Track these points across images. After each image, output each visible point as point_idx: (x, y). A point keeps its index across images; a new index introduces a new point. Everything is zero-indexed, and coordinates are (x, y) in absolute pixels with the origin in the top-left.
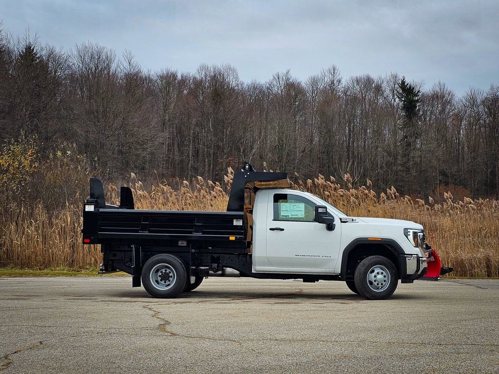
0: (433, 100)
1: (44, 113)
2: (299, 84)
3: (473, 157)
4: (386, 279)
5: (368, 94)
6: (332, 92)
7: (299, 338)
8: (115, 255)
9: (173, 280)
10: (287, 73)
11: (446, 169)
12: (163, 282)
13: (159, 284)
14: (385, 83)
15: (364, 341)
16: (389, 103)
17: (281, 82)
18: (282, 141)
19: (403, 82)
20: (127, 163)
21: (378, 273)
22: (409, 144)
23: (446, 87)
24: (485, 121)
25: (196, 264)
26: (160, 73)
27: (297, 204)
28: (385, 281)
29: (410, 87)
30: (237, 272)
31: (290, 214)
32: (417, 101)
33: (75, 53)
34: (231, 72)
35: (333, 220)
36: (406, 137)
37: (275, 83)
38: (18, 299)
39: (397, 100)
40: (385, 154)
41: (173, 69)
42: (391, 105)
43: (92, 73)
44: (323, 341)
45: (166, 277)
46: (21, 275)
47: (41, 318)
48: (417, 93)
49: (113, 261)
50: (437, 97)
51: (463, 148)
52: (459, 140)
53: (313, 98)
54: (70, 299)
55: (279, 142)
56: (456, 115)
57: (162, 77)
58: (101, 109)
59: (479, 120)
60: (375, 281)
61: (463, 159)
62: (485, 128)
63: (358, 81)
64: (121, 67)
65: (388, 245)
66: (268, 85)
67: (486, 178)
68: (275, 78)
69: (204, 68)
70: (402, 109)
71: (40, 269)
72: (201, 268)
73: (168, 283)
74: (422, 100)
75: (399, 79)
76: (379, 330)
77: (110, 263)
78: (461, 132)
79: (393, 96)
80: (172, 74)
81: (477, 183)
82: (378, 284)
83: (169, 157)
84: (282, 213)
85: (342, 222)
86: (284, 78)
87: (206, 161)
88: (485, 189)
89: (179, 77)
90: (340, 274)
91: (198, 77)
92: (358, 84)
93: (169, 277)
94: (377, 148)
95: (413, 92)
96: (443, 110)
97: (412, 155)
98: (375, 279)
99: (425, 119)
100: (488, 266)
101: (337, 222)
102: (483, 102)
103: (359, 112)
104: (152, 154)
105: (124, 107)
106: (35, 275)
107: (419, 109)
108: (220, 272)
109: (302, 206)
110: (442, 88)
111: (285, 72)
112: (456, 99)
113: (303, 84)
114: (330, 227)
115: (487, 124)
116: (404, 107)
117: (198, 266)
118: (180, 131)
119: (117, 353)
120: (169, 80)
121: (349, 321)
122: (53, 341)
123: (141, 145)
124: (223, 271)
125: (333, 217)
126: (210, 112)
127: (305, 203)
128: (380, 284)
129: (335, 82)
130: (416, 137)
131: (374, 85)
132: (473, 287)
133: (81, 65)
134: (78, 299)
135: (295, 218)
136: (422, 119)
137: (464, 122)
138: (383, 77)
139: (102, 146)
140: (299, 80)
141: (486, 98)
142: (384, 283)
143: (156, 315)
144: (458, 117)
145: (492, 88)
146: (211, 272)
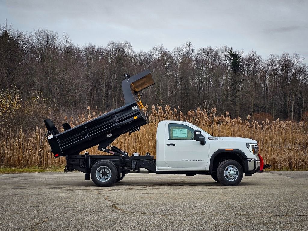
0: (249, 61)
1: (16, 71)
2: (169, 52)
3: (274, 96)
4: (236, 173)
5: (210, 58)
6: (189, 57)
7: (199, 212)
8: (73, 161)
9: (109, 176)
10: (162, 46)
11: (258, 103)
12: (103, 177)
13: (101, 178)
14: (220, 51)
15: (237, 214)
16: (223, 63)
17: (158, 52)
18: (159, 87)
19: (231, 51)
20: (66, 101)
21: (230, 170)
22: (235, 88)
23: (256, 54)
24: (280, 74)
25: (123, 166)
26: (85, 46)
27: (183, 129)
28: (235, 174)
29: (235, 54)
30: (147, 170)
31: (179, 136)
32: (240, 62)
33: (34, 35)
34: (128, 46)
35: (204, 139)
36: (233, 84)
37: (154, 52)
38: (18, 189)
39: (228, 61)
40: (221, 94)
41: (93, 44)
42: (224, 64)
43: (44, 47)
44: (214, 214)
45: (105, 174)
46: (12, 172)
47: (40, 202)
48: (240, 57)
49: (72, 164)
50: (251, 60)
51: (267, 90)
52: (265, 85)
53: (177, 60)
54: (50, 188)
55: (157, 87)
56: (263, 70)
57: (86, 49)
58: (50, 69)
59: (276, 73)
60: (229, 175)
61: (267, 96)
62: (280, 78)
63: (204, 50)
64: (62, 43)
65: (237, 153)
66: (150, 53)
67: (281, 107)
68: (154, 49)
69: (111, 43)
70: (231, 67)
71: (21, 168)
72: (126, 168)
73: (106, 177)
74: (243, 62)
75: (228, 49)
76: (243, 207)
77: (71, 166)
78: (266, 80)
79: (225, 59)
80: (92, 47)
81: (276, 111)
82: (231, 177)
83: (91, 97)
84: (174, 135)
85: (209, 140)
86: (160, 49)
87: (114, 99)
88: (281, 115)
89: (96, 49)
90: (209, 171)
91: (108, 49)
92: (204, 52)
93: (107, 174)
94: (216, 90)
95: (237, 56)
96: (255, 67)
97: (237, 94)
98: (229, 174)
99: (245, 73)
100: (290, 163)
101: (207, 140)
102: (279, 63)
103: (205, 69)
104: (81, 95)
105: (64, 67)
106: (20, 172)
107: (241, 67)
108: (137, 171)
109: (185, 131)
110: (254, 54)
111: (160, 45)
112: (263, 61)
113: (171, 53)
114: (203, 143)
115: (282, 75)
116: (232, 66)
117: (123, 167)
118: (97, 82)
119: (97, 224)
120: (90, 50)
121: (223, 200)
122: (55, 217)
123: (74, 90)
124: (139, 170)
125: (204, 137)
126: (115, 70)
127: (187, 129)
128: (232, 176)
129: (190, 51)
130: (239, 84)
131: (213, 53)
132: (284, 176)
133: (37, 42)
134: (54, 188)
135: (181, 138)
136: (243, 73)
137: (267, 74)
138: (219, 47)
139: (51, 91)
140: (169, 50)
141: (281, 60)
142: (235, 176)
143: (106, 198)
144: (264, 72)
145: (284, 54)
146: (131, 170)
